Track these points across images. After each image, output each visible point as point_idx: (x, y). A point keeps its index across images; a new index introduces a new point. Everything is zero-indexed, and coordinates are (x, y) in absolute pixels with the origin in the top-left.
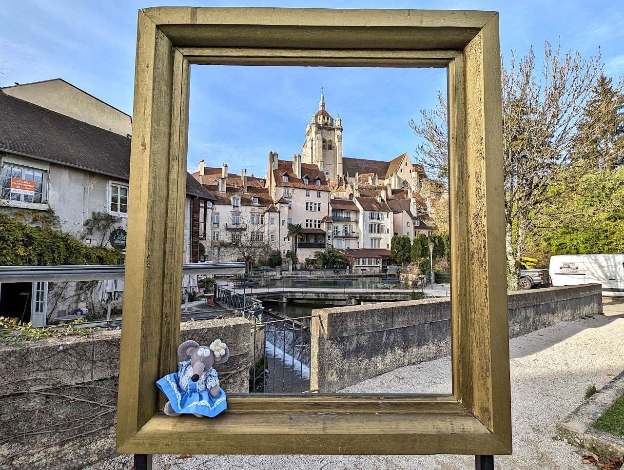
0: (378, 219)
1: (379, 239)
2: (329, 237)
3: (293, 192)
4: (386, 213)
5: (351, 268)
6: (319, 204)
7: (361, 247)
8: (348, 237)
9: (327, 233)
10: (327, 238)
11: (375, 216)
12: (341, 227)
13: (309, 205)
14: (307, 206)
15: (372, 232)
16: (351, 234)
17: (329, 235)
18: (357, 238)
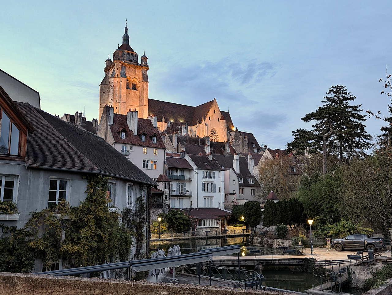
0: (211, 178)
1: (212, 198)
2: (166, 196)
3: (131, 149)
4: (218, 172)
5: (194, 230)
6: (155, 162)
7: (195, 206)
8: (182, 195)
9: (165, 192)
10: (164, 198)
11: (208, 175)
12: (175, 185)
13: (146, 163)
14: (144, 164)
15: (205, 191)
16: (185, 192)
17: (166, 194)
18: (190, 196)
